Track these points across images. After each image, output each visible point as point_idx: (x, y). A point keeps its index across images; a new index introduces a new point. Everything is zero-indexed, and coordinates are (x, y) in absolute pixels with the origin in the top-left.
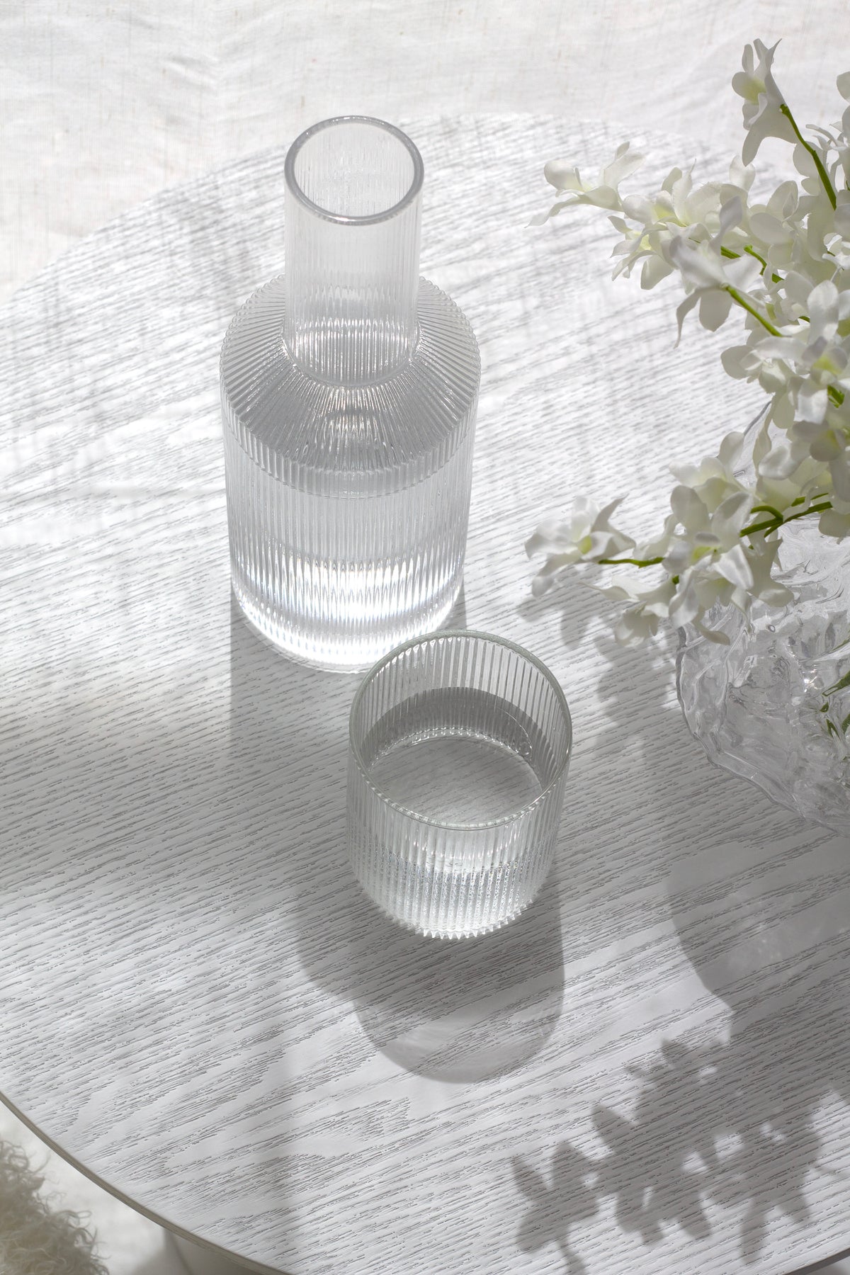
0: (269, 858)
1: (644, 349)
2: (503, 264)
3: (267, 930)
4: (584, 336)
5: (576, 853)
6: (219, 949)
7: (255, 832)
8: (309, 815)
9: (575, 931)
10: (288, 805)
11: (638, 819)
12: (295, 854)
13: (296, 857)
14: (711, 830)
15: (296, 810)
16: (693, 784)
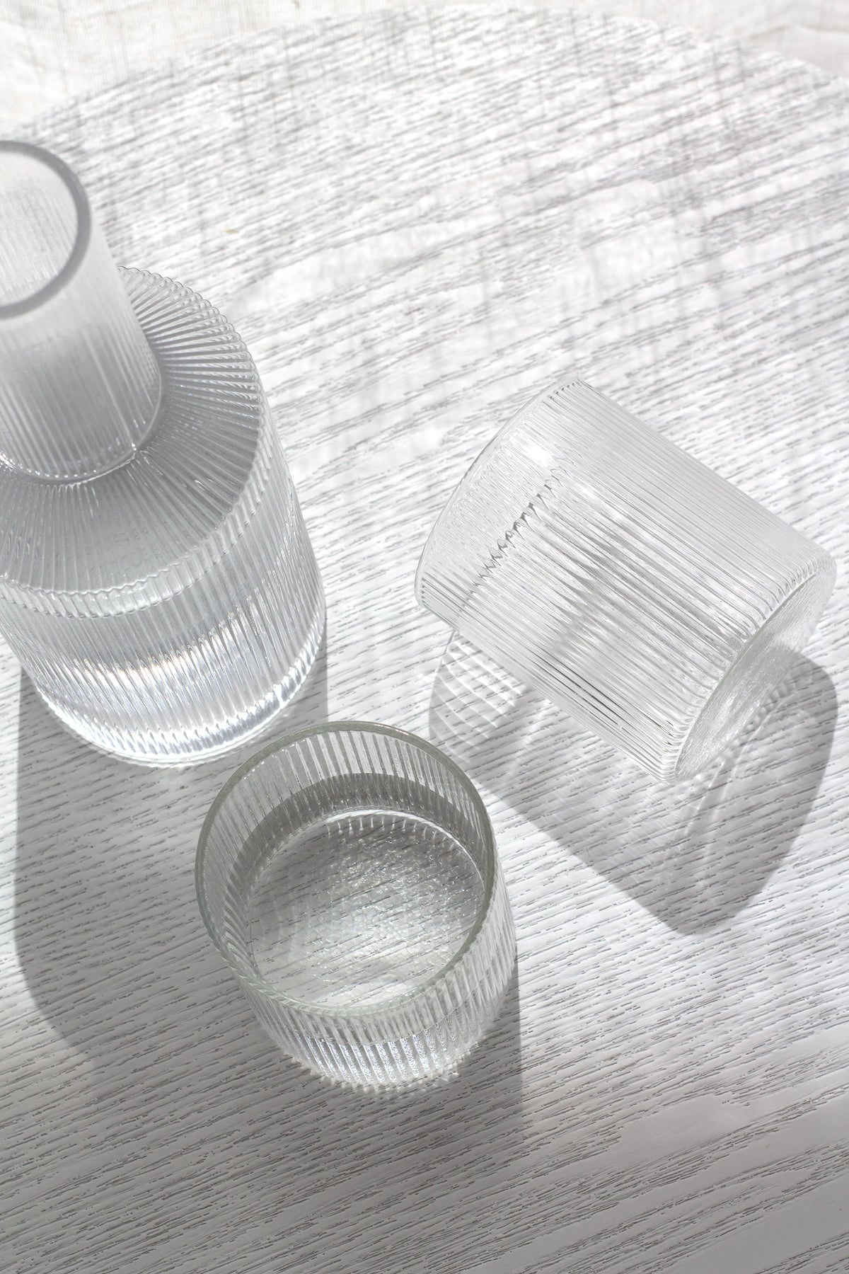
0: (88, 1105)
1: (646, 355)
2: (459, 227)
3: (79, 1208)
4: (563, 335)
5: (494, 1107)
6: (16, 1233)
7: (72, 1068)
8: (144, 1044)
9: (485, 1222)
10: (118, 1030)
11: (582, 1058)
12: (122, 1100)
13: (123, 1105)
14: (679, 1077)
15: (128, 1037)
16: (660, 1008)
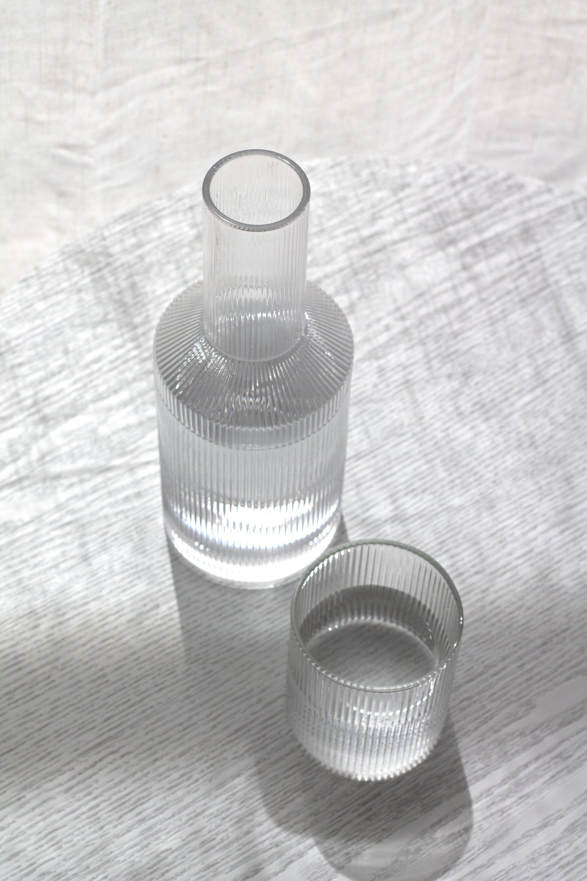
0: (229, 736)
1: (443, 319)
2: (328, 269)
3: (238, 792)
4: (398, 315)
5: (462, 701)
6: (203, 811)
7: (215, 718)
8: (254, 700)
9: (473, 761)
10: (238, 694)
11: (504, 668)
12: (249, 731)
13: (251, 733)
14: (560, 670)
15: (245, 697)
16: (541, 637)
